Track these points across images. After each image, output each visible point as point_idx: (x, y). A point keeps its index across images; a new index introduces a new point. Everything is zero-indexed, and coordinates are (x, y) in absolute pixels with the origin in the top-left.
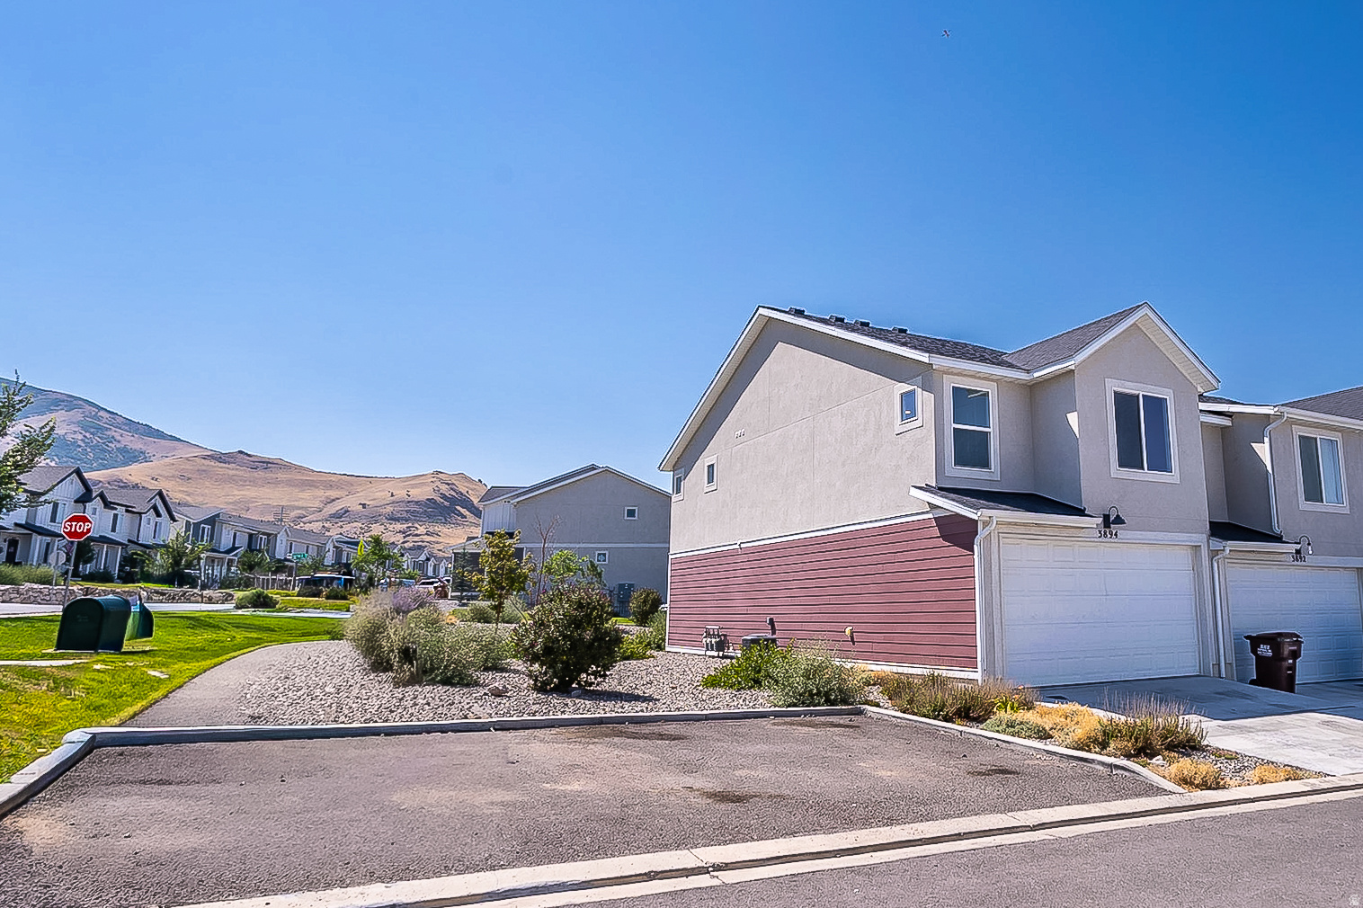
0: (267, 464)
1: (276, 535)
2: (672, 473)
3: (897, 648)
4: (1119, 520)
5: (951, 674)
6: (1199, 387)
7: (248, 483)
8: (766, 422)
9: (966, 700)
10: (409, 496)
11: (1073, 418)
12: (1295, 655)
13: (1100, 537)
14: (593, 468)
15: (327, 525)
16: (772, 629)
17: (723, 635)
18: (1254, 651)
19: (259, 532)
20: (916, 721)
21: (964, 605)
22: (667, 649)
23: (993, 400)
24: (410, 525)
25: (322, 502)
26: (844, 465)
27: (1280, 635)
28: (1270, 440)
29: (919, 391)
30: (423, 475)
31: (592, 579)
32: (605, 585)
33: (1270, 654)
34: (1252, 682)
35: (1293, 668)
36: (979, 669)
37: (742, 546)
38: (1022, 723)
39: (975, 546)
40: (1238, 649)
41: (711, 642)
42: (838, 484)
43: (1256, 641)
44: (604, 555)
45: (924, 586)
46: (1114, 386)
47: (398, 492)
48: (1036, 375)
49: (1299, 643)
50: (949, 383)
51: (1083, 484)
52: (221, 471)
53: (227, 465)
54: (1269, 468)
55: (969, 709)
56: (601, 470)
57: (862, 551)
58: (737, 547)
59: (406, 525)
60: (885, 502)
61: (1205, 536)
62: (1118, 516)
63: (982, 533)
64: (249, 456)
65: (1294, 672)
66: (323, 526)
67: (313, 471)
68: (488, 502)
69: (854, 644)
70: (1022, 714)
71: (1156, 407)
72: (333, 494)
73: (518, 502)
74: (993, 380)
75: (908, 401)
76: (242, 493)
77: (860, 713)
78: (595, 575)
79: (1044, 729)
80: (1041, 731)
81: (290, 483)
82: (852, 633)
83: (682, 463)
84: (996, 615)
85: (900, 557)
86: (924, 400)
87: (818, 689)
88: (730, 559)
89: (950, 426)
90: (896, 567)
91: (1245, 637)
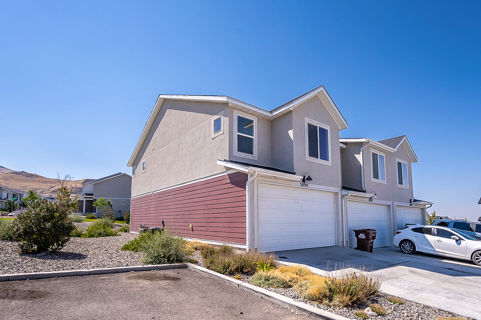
0: (31, 175)
1: (23, 195)
2: (132, 167)
3: (211, 233)
4: (309, 179)
5: (234, 246)
6: (339, 127)
7: (26, 181)
8: (162, 142)
9: (241, 263)
10: (76, 186)
11: (291, 133)
12: (374, 238)
13: (301, 186)
14: (120, 173)
15: (51, 194)
16: (163, 225)
17: (146, 227)
18: (357, 236)
19: (17, 193)
20: (213, 275)
21: (241, 214)
22: (130, 232)
23: (255, 124)
24: (77, 195)
25: (49, 187)
26: (190, 155)
27: (369, 230)
28: (363, 153)
29: (223, 117)
30: (80, 180)
31: (108, 207)
32: (113, 210)
33: (364, 237)
34: (355, 249)
35: (372, 243)
36: (247, 244)
37: (154, 193)
38: (273, 278)
39: (247, 186)
40: (350, 235)
41: (142, 229)
42: (188, 164)
43: (358, 232)
44: (124, 202)
45: (222, 206)
46: (308, 121)
47: (73, 185)
48: (275, 114)
49: (375, 233)
50: (236, 114)
51: (295, 162)
52: (17, 177)
53: (19, 176)
54: (362, 164)
55: (243, 267)
56: (123, 174)
57: (196, 192)
58: (152, 193)
59: (76, 195)
60: (207, 169)
61: (340, 189)
62: (309, 176)
63: (250, 179)
64: (26, 173)
65: (373, 245)
66: (50, 195)
67: (46, 178)
68: (84, 184)
69: (193, 231)
70: (272, 271)
71: (324, 132)
72: (53, 185)
73: (94, 184)
74: (255, 116)
75: (217, 124)
76: (24, 184)
77: (186, 267)
78: (110, 206)
79: (286, 282)
80: (285, 283)
81: (39, 181)
82: (192, 226)
83: (135, 163)
84: (256, 219)
85: (212, 193)
86: (225, 121)
87: (164, 254)
88: (149, 198)
89: (236, 133)
90: (210, 198)
91: (353, 230)
